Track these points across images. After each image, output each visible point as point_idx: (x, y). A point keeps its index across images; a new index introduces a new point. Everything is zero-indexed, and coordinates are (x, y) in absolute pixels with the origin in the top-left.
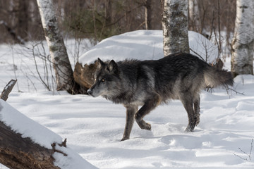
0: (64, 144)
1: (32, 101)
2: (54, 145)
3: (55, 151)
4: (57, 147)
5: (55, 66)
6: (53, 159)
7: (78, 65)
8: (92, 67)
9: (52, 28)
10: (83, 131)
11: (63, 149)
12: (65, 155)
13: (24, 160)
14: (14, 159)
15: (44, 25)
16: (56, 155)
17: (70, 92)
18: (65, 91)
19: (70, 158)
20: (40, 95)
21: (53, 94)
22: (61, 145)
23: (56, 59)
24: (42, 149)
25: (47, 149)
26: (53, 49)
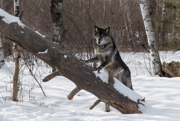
0: (143, 100)
1: (141, 79)
2: (138, 100)
3: (139, 103)
4: (140, 102)
5: (154, 63)
6: (138, 107)
7: (164, 63)
8: (170, 64)
9: (153, 45)
10: (159, 95)
11: (143, 102)
12: (144, 105)
13: (124, 107)
14: (120, 106)
15: (149, 44)
16: (139, 105)
17: (160, 76)
18: (158, 75)
19: (146, 107)
20: (146, 77)
21: (152, 76)
22: (142, 101)
23: (154, 60)
24: (133, 102)
25: (135, 102)
26: (153, 55)
